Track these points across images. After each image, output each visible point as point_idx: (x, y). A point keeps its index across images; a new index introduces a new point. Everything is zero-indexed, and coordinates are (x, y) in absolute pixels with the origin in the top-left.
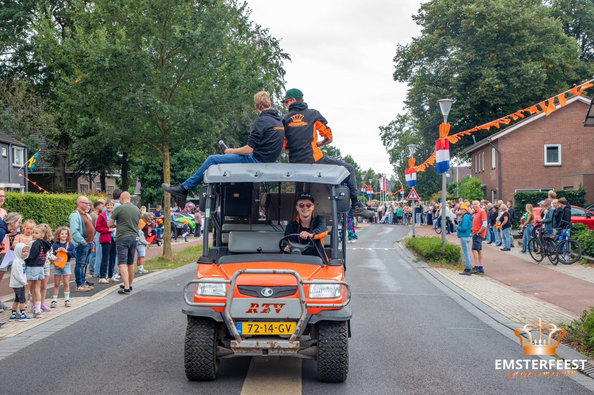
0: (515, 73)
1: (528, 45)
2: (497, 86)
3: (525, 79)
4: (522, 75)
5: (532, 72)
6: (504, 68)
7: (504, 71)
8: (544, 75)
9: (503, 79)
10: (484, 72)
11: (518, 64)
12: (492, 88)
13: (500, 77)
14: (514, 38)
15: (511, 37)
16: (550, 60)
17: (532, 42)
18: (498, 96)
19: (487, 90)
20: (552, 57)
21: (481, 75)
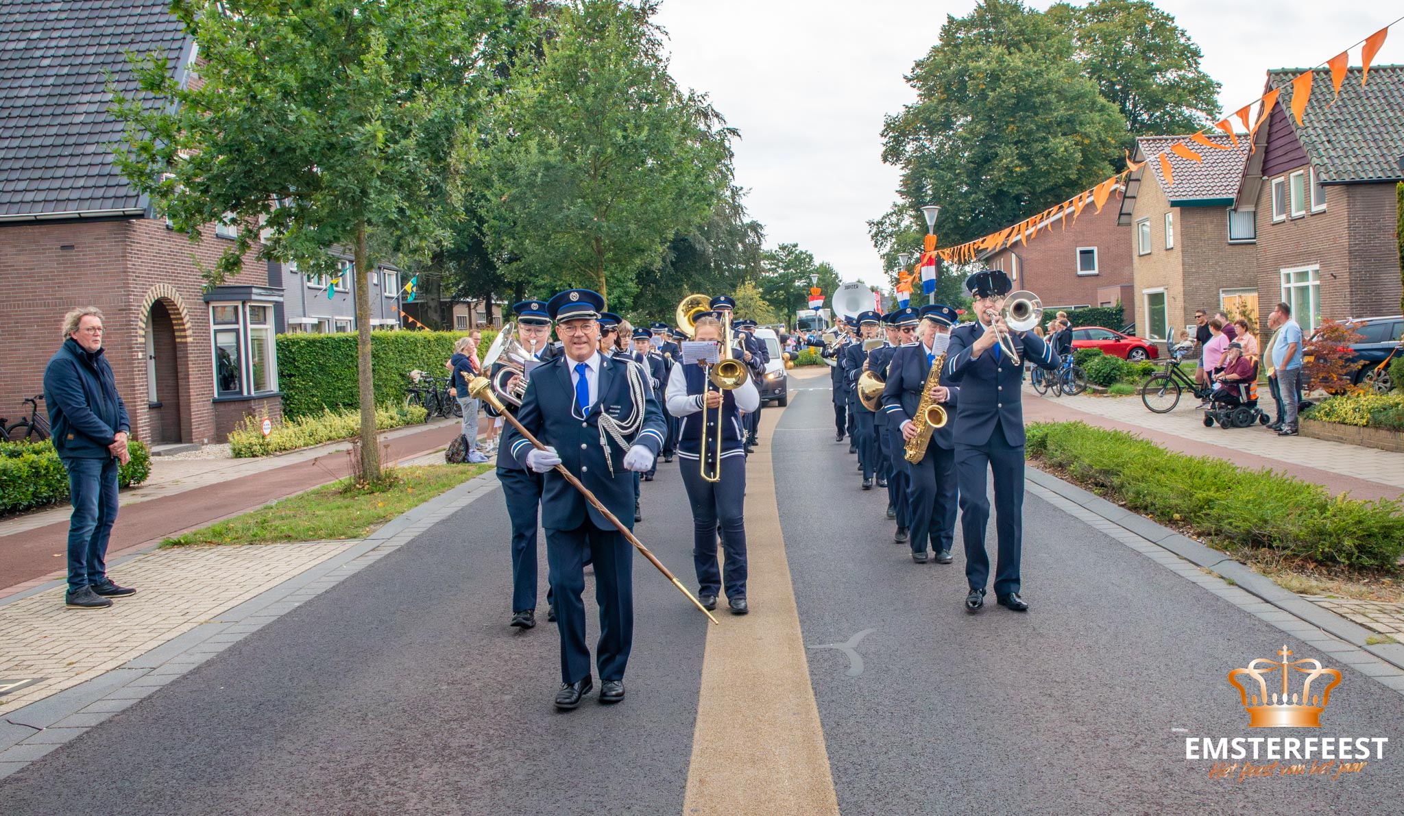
0: (1041, 151)
1: (1055, 114)
2: (1018, 169)
3: (1054, 160)
4: (1050, 155)
5: (1063, 149)
6: (1027, 144)
7: (1027, 149)
8: (1078, 156)
9: (1025, 159)
10: (1000, 151)
11: (1045, 139)
12: (1011, 172)
13: (1021, 157)
14: (1037, 105)
15: (1034, 103)
16: (1085, 133)
17: (1061, 111)
18: (1020, 184)
19: (1004, 175)
20: (1088, 129)
21: (997, 155)
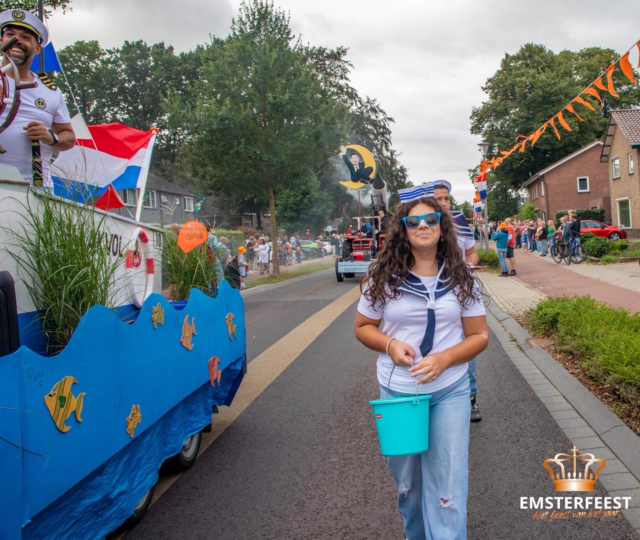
2: (544, 136)
15: (553, 100)
18: (546, 144)
